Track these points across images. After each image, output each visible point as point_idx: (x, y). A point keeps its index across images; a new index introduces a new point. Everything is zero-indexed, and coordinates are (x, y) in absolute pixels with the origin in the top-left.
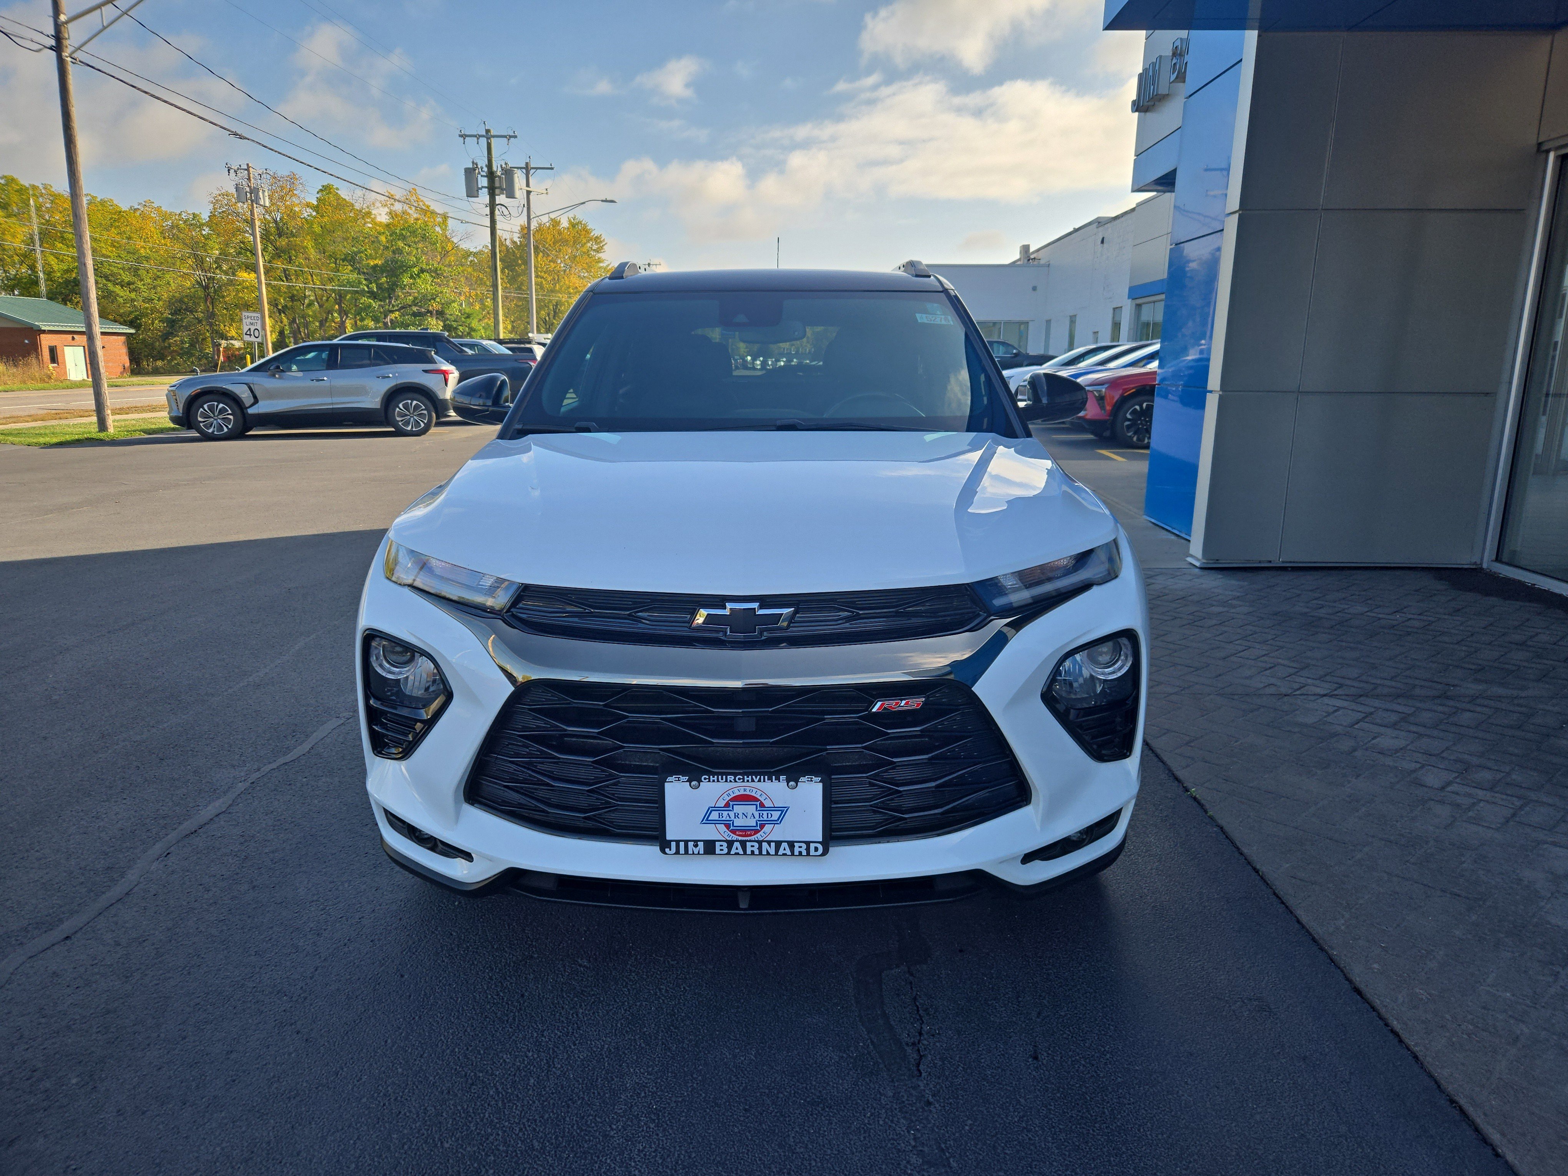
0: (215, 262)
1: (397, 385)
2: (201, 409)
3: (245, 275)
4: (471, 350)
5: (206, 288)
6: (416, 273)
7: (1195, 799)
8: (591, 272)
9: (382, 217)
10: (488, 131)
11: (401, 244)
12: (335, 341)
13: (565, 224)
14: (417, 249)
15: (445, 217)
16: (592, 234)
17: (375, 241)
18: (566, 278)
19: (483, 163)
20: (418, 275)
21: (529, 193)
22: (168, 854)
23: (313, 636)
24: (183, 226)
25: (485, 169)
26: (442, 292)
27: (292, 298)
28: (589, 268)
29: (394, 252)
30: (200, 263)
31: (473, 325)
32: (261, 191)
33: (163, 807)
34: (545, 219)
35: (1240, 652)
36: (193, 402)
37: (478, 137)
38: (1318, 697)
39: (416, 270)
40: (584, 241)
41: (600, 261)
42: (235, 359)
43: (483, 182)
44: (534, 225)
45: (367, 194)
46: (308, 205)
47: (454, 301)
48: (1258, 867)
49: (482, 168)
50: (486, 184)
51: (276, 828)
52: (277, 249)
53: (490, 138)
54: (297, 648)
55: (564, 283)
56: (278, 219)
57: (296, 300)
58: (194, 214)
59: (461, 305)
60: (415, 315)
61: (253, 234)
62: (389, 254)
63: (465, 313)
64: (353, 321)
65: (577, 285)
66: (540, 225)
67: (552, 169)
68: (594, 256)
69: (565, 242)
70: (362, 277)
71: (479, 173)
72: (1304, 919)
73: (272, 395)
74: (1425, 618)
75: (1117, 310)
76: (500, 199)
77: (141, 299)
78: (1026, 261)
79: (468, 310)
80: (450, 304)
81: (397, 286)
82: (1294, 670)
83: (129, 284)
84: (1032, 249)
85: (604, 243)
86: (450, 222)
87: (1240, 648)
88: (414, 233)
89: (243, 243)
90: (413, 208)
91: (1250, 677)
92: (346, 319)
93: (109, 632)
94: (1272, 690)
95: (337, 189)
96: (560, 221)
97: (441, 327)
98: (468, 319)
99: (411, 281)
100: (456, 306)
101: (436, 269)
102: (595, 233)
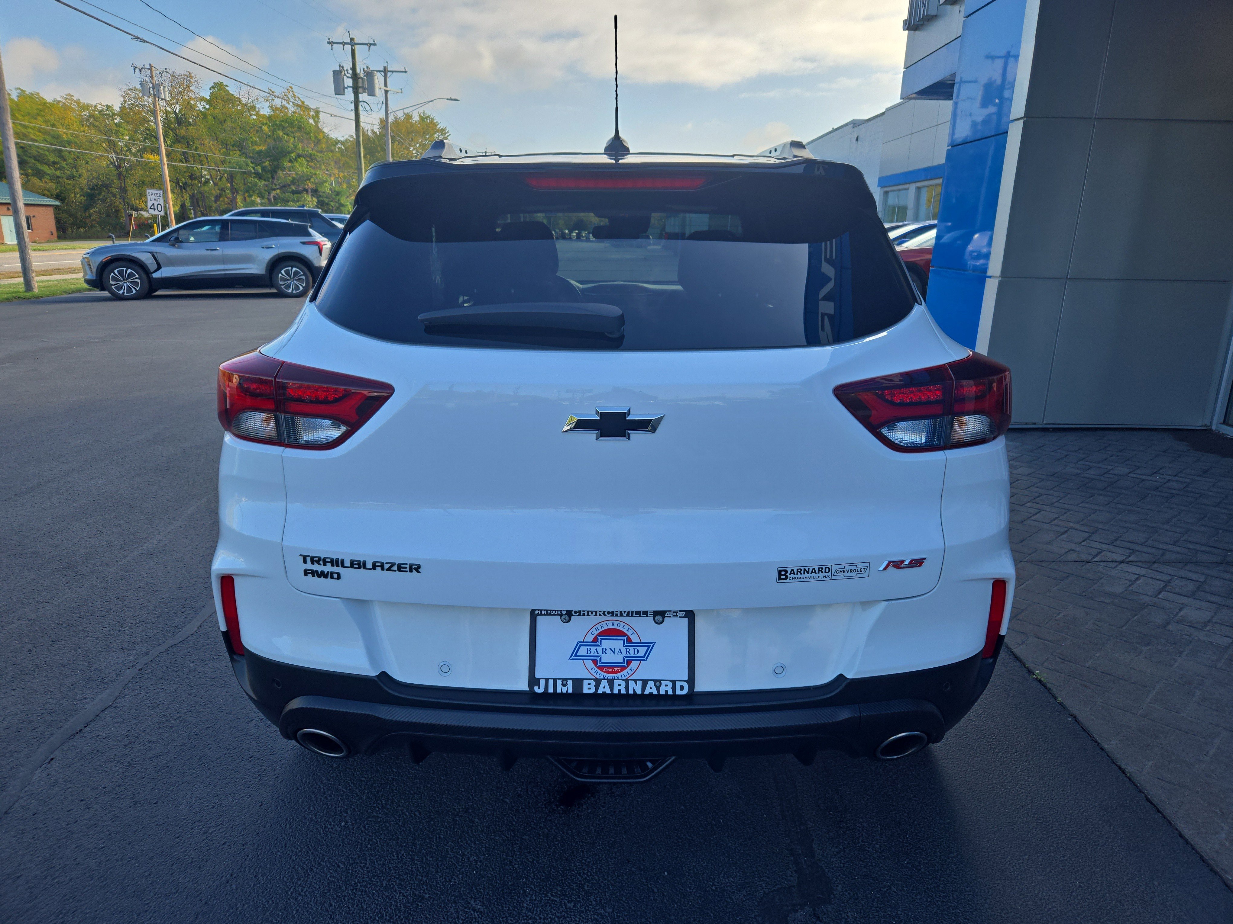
0: (126, 146)
1: (279, 254)
2: (112, 274)
3: (151, 157)
4: (341, 223)
5: (119, 167)
6: (294, 157)
7: (1040, 681)
9: (266, 111)
10: (352, 39)
11: (280, 133)
12: (226, 217)
13: (416, 118)
14: (294, 138)
15: (317, 112)
16: (438, 127)
17: (259, 130)
19: (348, 66)
20: (296, 160)
21: (386, 92)
22: (52, 759)
23: (205, 499)
24: (98, 115)
25: (350, 72)
26: (315, 174)
27: (191, 177)
29: (275, 140)
30: (112, 145)
31: (342, 201)
32: (162, 87)
33: (51, 700)
34: (400, 114)
35: (1034, 515)
36: (104, 268)
37: (344, 44)
38: (1118, 563)
39: (293, 155)
40: (433, 131)
42: (145, 228)
43: (349, 82)
44: (391, 119)
45: (251, 91)
46: (202, 99)
47: (326, 182)
48: (1123, 767)
49: (347, 70)
50: (351, 84)
51: (161, 725)
52: (176, 135)
53: (354, 46)
54: (189, 513)
56: (177, 111)
57: (195, 179)
58: (107, 106)
59: (332, 185)
60: (293, 192)
61: (156, 123)
62: (271, 142)
63: (335, 191)
64: (242, 197)
66: (396, 118)
67: (406, 72)
69: (416, 133)
70: (249, 161)
71: (345, 75)
72: (1187, 833)
73: (172, 262)
74: (1181, 479)
76: (363, 97)
77: (64, 176)
79: (337, 189)
80: (323, 183)
81: (278, 168)
82: (1086, 535)
83: (54, 163)
85: (447, 134)
86: (321, 115)
87: (1033, 511)
88: (292, 124)
89: (149, 130)
90: (291, 104)
91: (1049, 543)
92: (236, 196)
93: (16, 495)
94: (1073, 556)
95: (227, 86)
96: (412, 116)
97: (316, 204)
98: (337, 197)
99: (290, 164)
100: (327, 185)
101: (311, 154)
102: (441, 126)
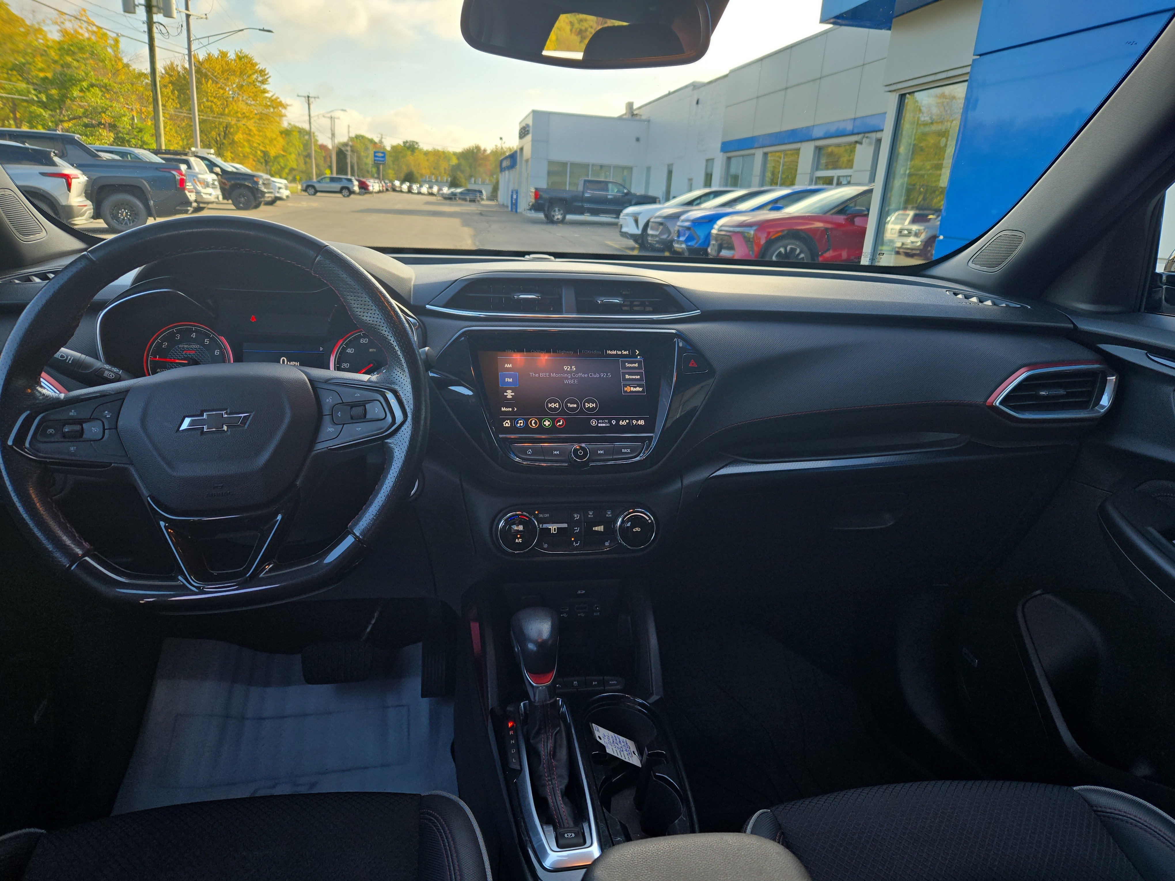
6: (86, 86)
8: (257, 100)
9: (54, 35)
11: (69, 59)
13: (232, 56)
14: (85, 65)
16: (257, 67)
17: (44, 54)
18: (234, 103)
20: (88, 89)
21: (188, 16)
26: (111, 107)
28: (255, 97)
29: (62, 66)
31: (145, 139)
39: (85, 84)
40: (250, 72)
41: (265, 91)
47: (124, 115)
55: (233, 108)
59: (133, 119)
60: (86, 126)
62: (59, 68)
63: (136, 127)
65: (245, 111)
68: (260, 87)
69: (233, 72)
70: (31, 87)
75: (710, 161)
76: (158, 17)
78: (630, 116)
79: (140, 125)
80: (122, 118)
81: (67, 98)
84: (635, 106)
85: (268, 76)
88: (82, 49)
90: (86, 30)
96: (227, 54)
97: (112, 139)
98: (140, 133)
99: (81, 94)
100: (126, 119)
101: (106, 84)
102: (261, 67)
